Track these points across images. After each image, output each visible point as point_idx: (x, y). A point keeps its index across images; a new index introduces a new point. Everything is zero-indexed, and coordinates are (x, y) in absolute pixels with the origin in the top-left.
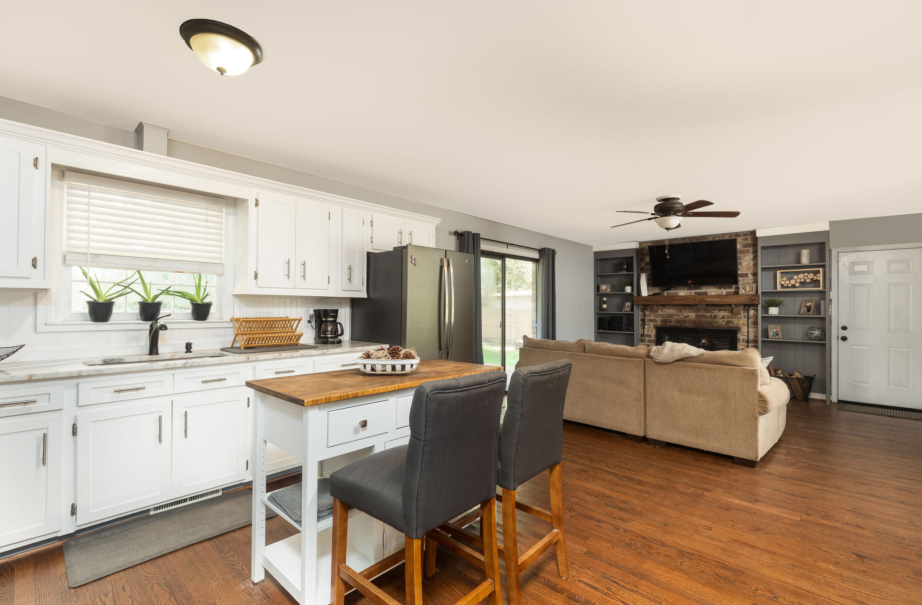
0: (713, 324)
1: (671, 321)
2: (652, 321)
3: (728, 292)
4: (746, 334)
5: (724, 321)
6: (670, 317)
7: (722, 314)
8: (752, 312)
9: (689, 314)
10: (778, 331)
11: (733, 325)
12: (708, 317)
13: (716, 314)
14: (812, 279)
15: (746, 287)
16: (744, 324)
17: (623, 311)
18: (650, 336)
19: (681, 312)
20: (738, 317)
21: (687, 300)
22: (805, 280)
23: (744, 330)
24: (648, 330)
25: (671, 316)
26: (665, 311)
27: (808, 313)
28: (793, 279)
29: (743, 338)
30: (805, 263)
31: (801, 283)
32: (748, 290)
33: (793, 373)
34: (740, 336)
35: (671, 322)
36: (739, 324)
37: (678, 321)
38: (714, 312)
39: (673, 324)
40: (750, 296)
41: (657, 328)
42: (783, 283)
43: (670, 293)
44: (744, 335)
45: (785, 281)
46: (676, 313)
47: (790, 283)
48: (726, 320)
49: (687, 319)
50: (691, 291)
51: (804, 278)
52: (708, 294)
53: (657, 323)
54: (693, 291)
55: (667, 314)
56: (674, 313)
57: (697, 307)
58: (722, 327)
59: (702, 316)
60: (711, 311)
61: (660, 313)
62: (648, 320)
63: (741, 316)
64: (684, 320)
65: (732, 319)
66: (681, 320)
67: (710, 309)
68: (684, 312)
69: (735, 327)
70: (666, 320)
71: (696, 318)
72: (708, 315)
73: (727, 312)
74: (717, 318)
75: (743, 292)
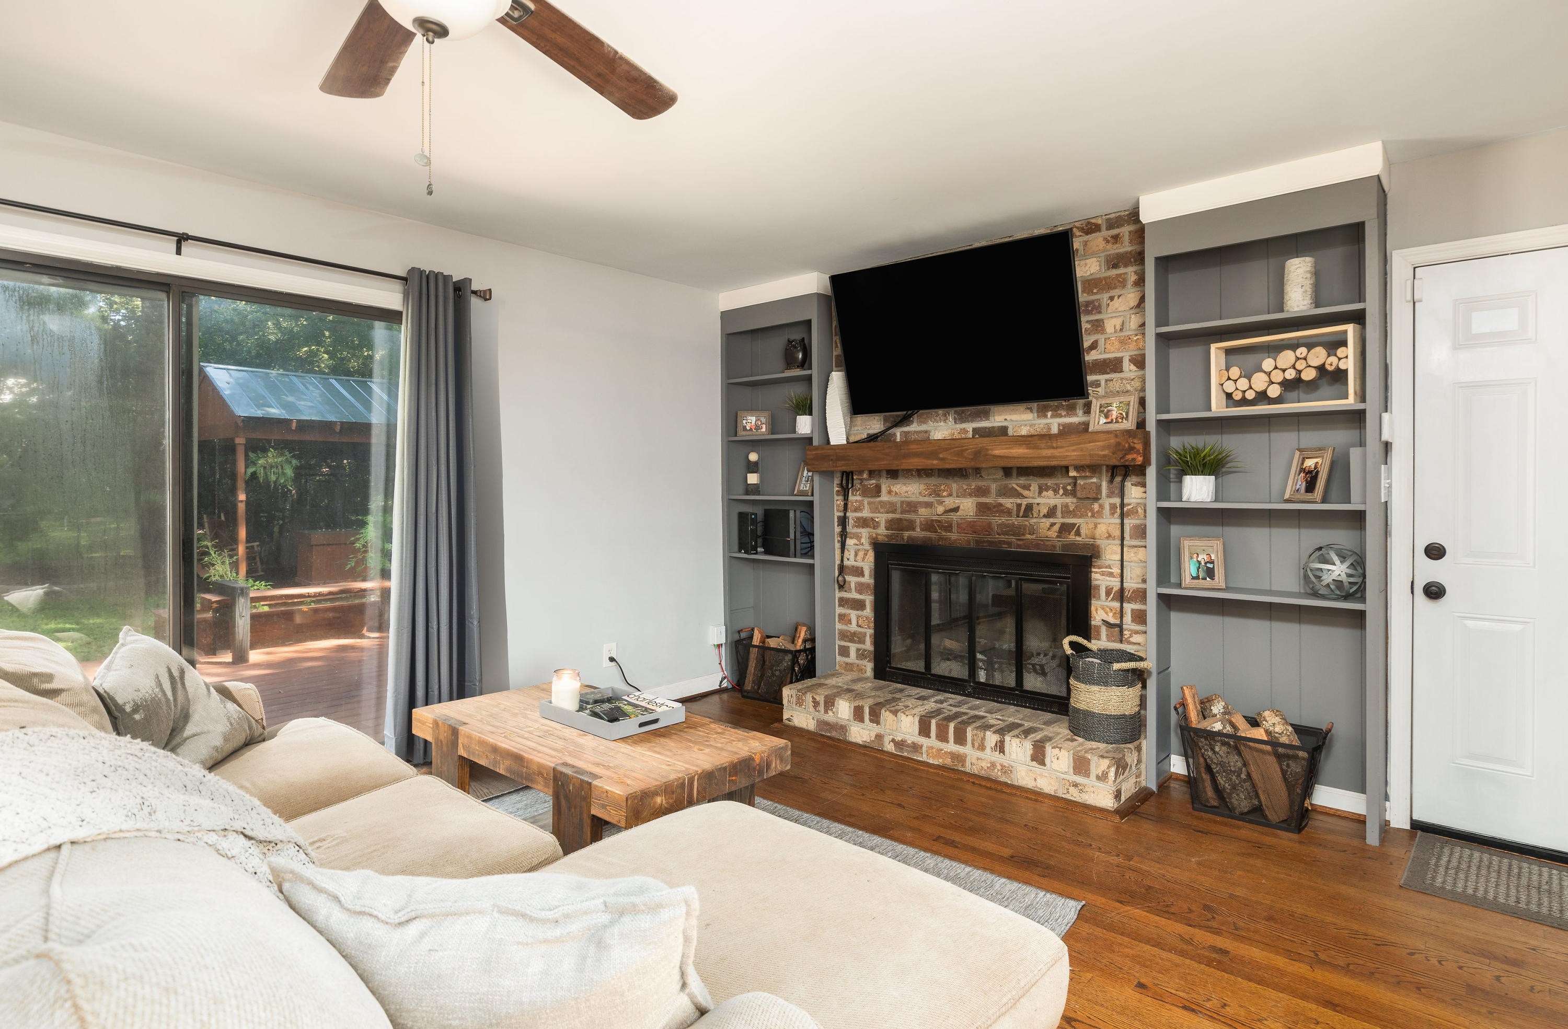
0: (1023, 535)
1: (911, 526)
2: (864, 523)
3: (1063, 424)
4: (1116, 570)
5: (1052, 525)
6: (909, 512)
7: (1047, 501)
8: (1133, 493)
9: (958, 502)
10: (1212, 562)
11: (1078, 538)
12: (1009, 512)
13: (1030, 501)
14: (1321, 369)
15: (1110, 405)
16: (1109, 536)
17: (799, 492)
18: (861, 572)
19: (939, 495)
20: (1092, 510)
21: (941, 456)
22: (1300, 372)
23: (1110, 554)
24: (857, 554)
25: (912, 507)
26: (896, 492)
27: (1309, 496)
28: (1262, 370)
29: (1108, 583)
30: (1296, 309)
31: (1284, 383)
32: (1114, 417)
33: (1260, 713)
35: (914, 529)
36: (1097, 536)
37: (929, 526)
38: (1025, 493)
39: (918, 533)
40: (1116, 436)
41: (875, 545)
42: (1229, 387)
43: (909, 432)
44: (1111, 575)
45: (1236, 381)
46: (926, 499)
47: (1251, 388)
48: (1059, 520)
49: (954, 517)
50: (964, 426)
51: (1294, 367)
52: (1010, 432)
53: (878, 531)
54: (970, 426)
55: (902, 502)
56: (922, 499)
57: (981, 476)
58: (1047, 543)
59: (994, 507)
60: (1018, 489)
61: (884, 497)
62: (855, 522)
63: (1101, 506)
64: (947, 522)
65: (1075, 516)
66: (939, 521)
67: (1015, 483)
68: (945, 494)
69: (1086, 546)
70: (901, 519)
71: (977, 515)
72: (1009, 502)
73: (1061, 492)
74: (1035, 515)
75: (1101, 422)
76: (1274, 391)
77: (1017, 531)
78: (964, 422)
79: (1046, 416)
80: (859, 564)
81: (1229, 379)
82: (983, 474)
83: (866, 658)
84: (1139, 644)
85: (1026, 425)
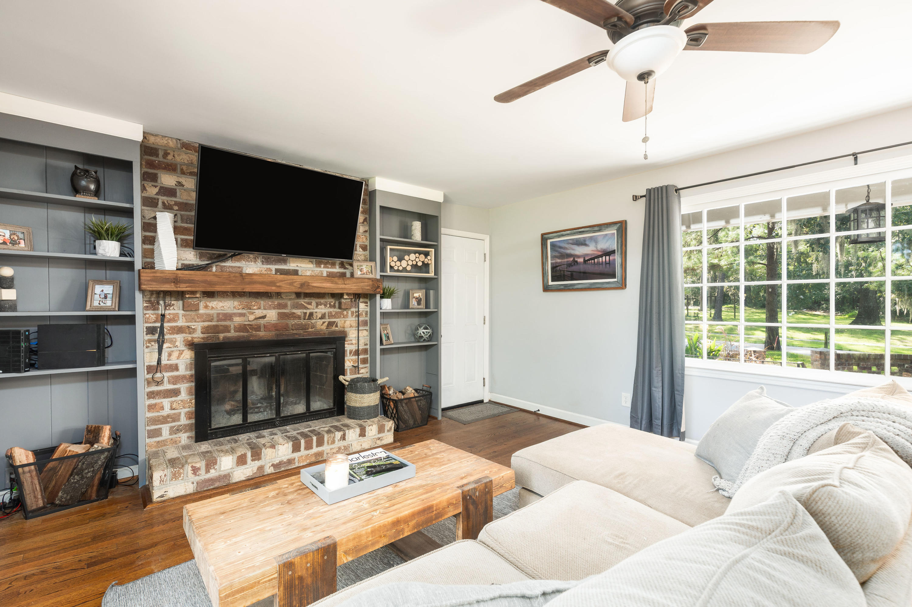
0: (308, 329)
1: (227, 329)
2: (180, 330)
3: (330, 273)
4: (355, 341)
5: (324, 323)
6: (225, 320)
7: (321, 310)
8: (362, 306)
9: (265, 312)
10: (388, 334)
11: (336, 329)
12: (299, 317)
13: (312, 311)
14: (423, 262)
15: (362, 266)
16: (351, 326)
17: (88, 308)
18: (175, 368)
19: (250, 309)
20: (343, 314)
21: (278, 284)
22: (417, 262)
23: (352, 335)
24: (170, 355)
25: (228, 317)
26: (213, 308)
27: (420, 307)
28: (404, 259)
29: (350, 348)
30: (416, 240)
31: (412, 266)
32: (365, 272)
33: (405, 389)
34: (348, 347)
35: (228, 332)
36: (346, 326)
37: (242, 328)
38: (309, 306)
39: (232, 334)
41: (192, 345)
42: (393, 264)
43: (225, 266)
44: (352, 344)
45: (395, 262)
46: (240, 311)
47: (401, 265)
48: (327, 320)
49: (262, 322)
50: (269, 266)
51: (415, 260)
52: (300, 273)
53: (194, 335)
54: (273, 267)
55: (218, 314)
56: (236, 311)
57: (281, 297)
58: (321, 332)
59: (290, 315)
60: (305, 304)
61: (202, 311)
62: (169, 330)
63: (347, 313)
64: (256, 325)
65: (335, 318)
66: (251, 325)
67: (302, 301)
68: (255, 307)
69: (340, 332)
70: (217, 326)
71: (278, 320)
72: (299, 312)
73: (328, 306)
74: (315, 318)
75: (359, 274)
76: (409, 268)
77: (304, 327)
78: (270, 264)
79: (320, 267)
80: (173, 361)
81: (393, 261)
82: (283, 296)
83: (181, 431)
84: (363, 373)
85: (309, 270)
